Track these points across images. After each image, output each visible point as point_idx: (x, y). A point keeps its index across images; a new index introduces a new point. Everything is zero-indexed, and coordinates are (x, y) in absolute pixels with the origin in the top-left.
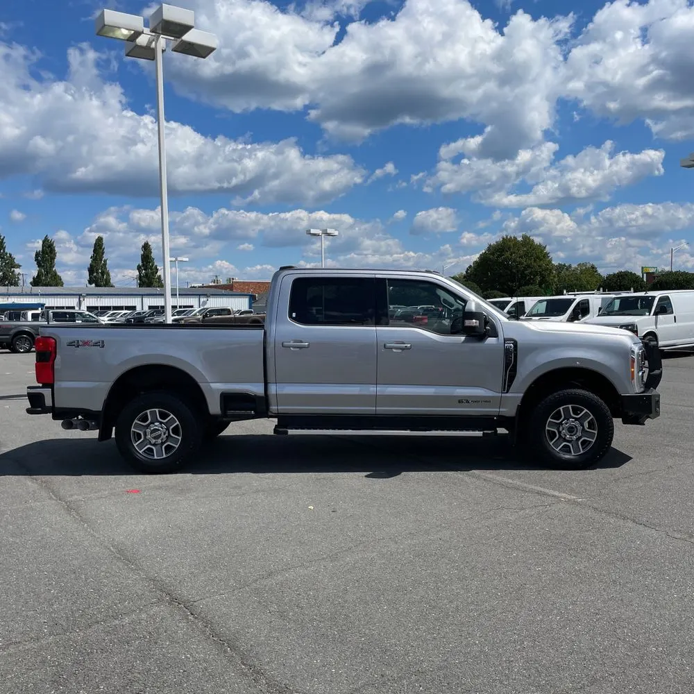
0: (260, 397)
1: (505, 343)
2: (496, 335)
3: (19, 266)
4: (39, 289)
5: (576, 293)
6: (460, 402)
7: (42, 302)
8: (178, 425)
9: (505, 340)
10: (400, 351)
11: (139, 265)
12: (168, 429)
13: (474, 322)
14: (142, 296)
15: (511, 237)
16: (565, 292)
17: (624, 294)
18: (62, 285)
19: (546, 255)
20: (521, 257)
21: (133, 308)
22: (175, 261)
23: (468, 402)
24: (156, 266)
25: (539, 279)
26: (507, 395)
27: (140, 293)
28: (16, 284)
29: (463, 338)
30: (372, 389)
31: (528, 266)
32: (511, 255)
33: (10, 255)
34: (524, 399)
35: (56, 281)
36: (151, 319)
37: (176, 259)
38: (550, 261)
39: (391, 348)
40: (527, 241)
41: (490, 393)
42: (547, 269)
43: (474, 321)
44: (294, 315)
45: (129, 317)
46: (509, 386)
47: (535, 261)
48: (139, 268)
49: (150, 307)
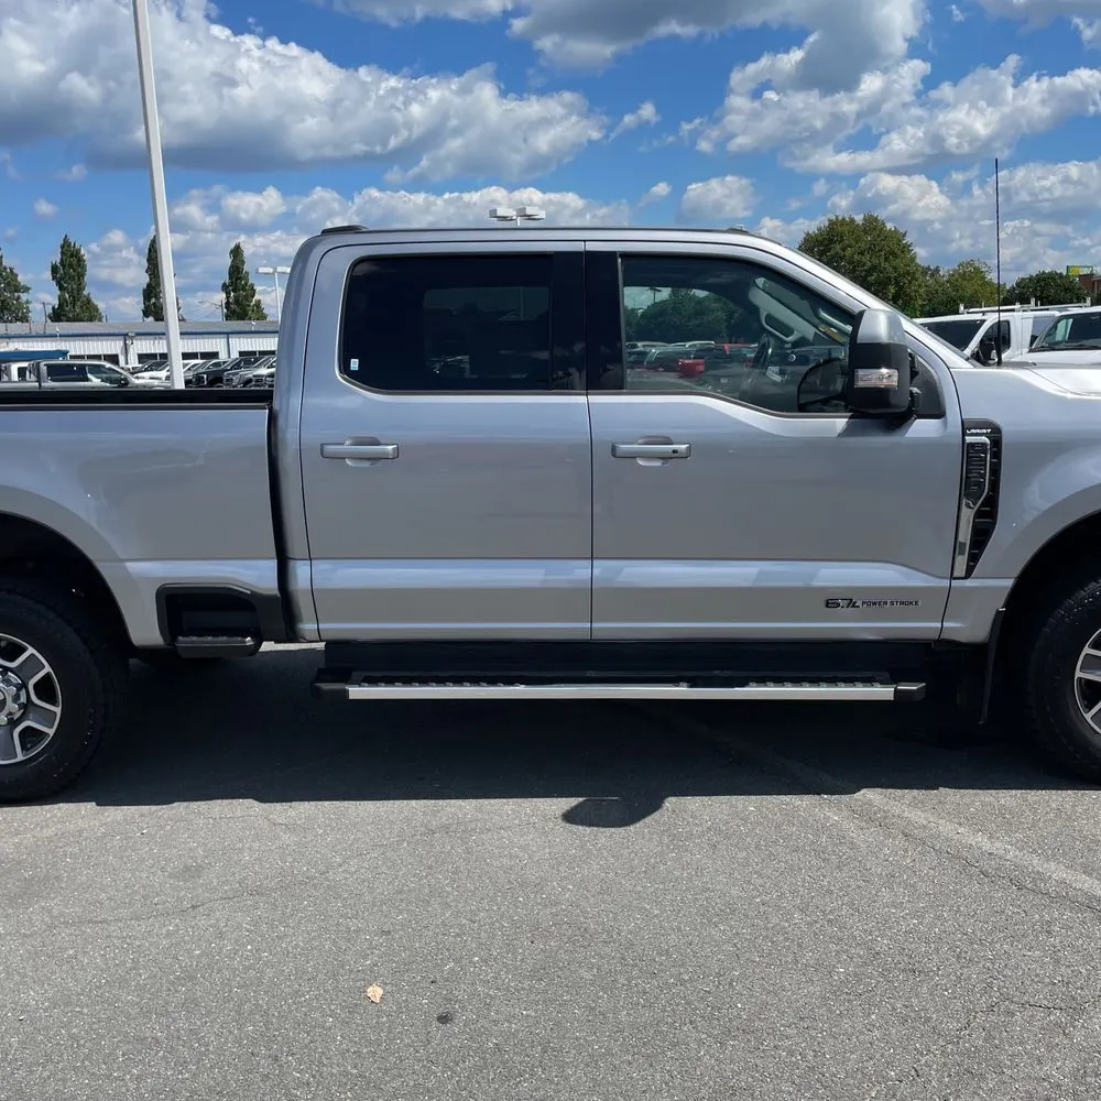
0: (266, 600)
1: (964, 434)
2: (938, 412)
3: (27, 289)
4: (58, 327)
5: (984, 309)
6: (831, 603)
7: (64, 348)
8: (48, 674)
9: (966, 427)
10: (658, 463)
11: (225, 284)
12: (24, 685)
13: (885, 376)
14: (228, 334)
15: (844, 219)
16: (962, 308)
17: (1074, 310)
18: (100, 320)
19: (906, 249)
20: (862, 253)
21: (215, 355)
22: (273, 274)
23: (852, 604)
24: (252, 285)
25: (893, 291)
26: (968, 583)
27: (226, 330)
28: (24, 319)
29: (840, 423)
30: (579, 572)
31: (873, 268)
32: (844, 250)
33: (11, 269)
34: (1015, 596)
35: (90, 313)
36: (234, 374)
37: (275, 271)
38: (913, 259)
39: (633, 456)
40: (873, 225)
41: (918, 580)
42: (908, 273)
43: (884, 371)
44: (354, 364)
45: (201, 370)
46: (974, 559)
47: (886, 259)
48: (225, 288)
49: (241, 353)
